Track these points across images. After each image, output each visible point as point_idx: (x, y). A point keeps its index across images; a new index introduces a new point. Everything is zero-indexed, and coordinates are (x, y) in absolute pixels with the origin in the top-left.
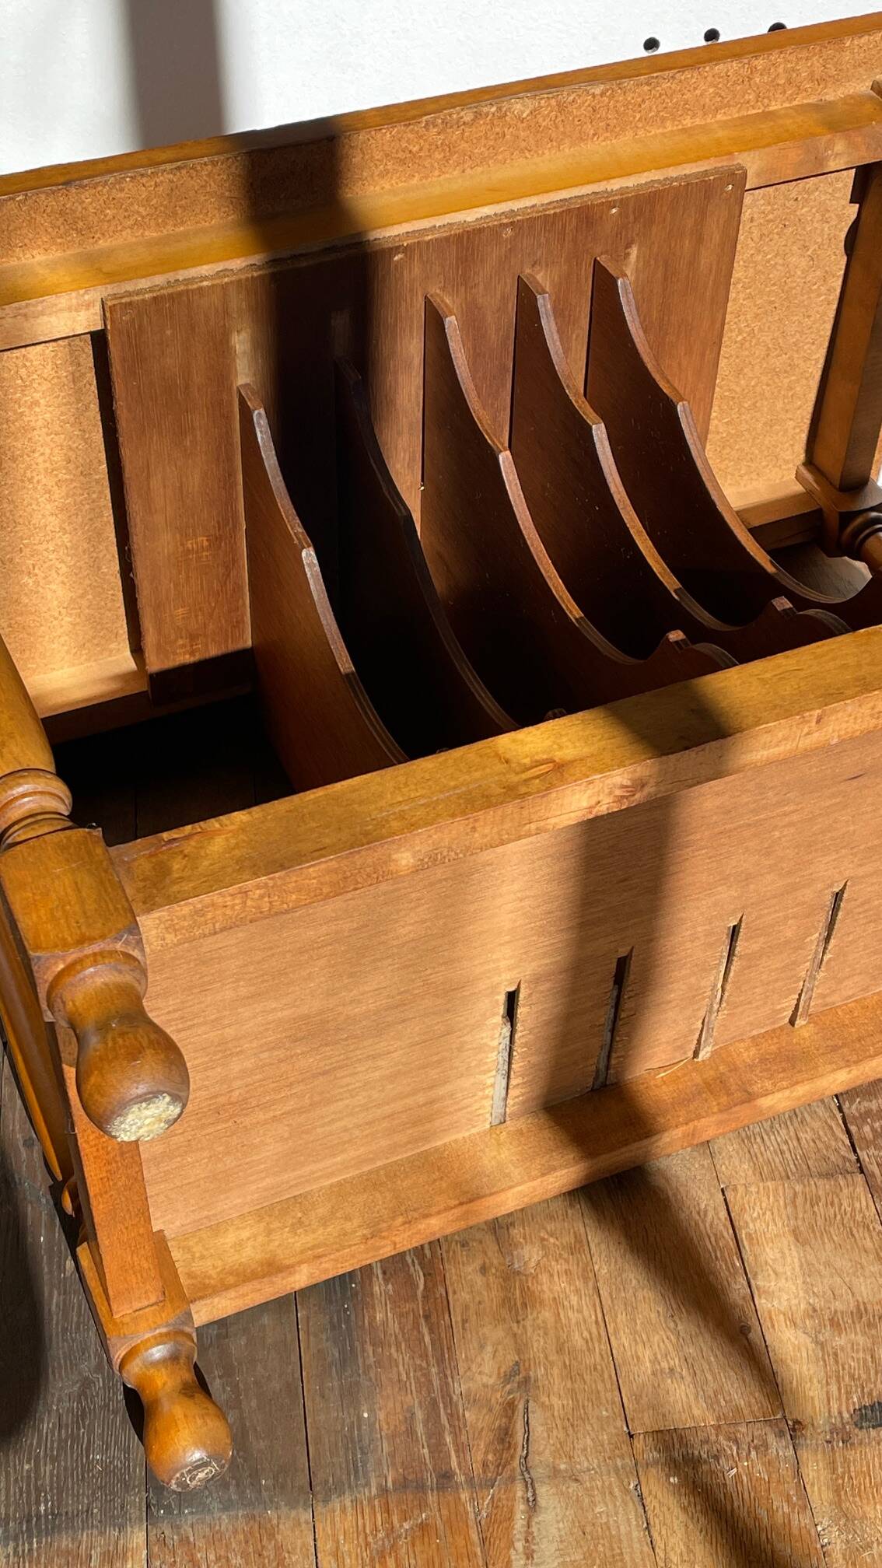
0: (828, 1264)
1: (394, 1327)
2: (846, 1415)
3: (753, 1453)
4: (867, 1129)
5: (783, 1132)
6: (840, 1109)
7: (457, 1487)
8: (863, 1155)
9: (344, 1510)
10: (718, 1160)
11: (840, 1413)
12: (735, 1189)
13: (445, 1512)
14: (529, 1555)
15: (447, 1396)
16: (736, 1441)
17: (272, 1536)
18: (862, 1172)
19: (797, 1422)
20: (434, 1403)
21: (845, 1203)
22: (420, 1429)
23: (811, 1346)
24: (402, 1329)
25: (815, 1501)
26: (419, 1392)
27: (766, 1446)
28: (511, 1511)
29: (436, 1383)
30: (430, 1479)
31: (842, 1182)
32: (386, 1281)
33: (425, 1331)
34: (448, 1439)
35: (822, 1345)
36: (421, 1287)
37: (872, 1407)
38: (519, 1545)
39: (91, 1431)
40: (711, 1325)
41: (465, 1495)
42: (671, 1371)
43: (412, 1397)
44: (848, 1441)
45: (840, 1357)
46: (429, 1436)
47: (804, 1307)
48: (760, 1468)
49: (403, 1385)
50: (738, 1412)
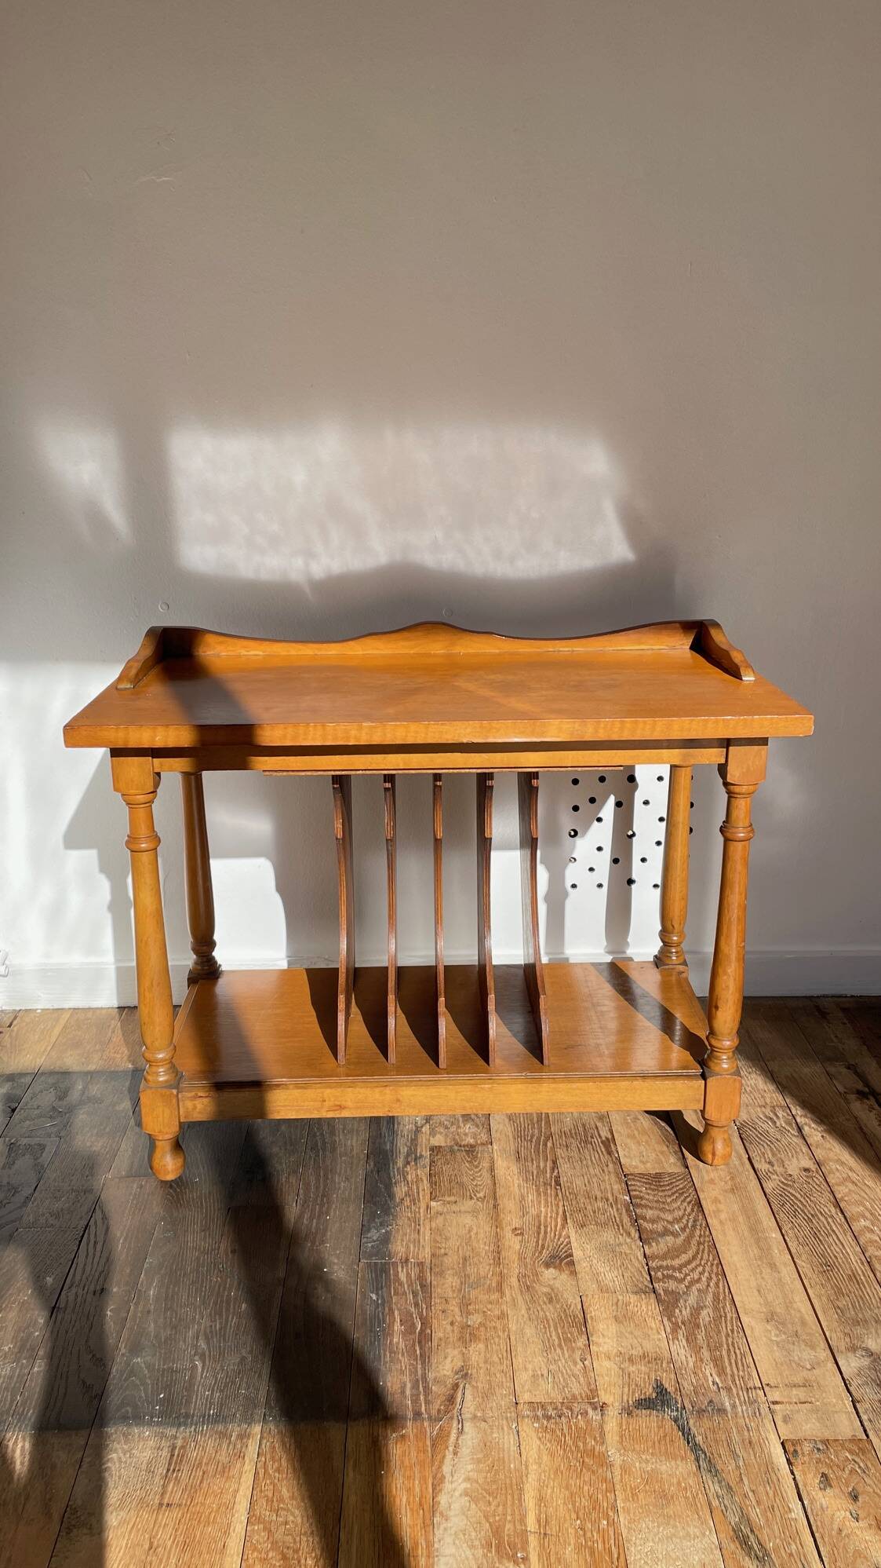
0: (631, 1333)
1: (402, 1345)
2: (631, 1402)
3: (579, 1417)
4: (659, 1274)
5: (616, 1273)
6: (647, 1265)
7: (423, 1419)
8: (656, 1285)
10: (580, 1282)
11: (628, 1401)
12: (587, 1295)
13: (415, 1430)
14: (455, 1453)
15: (424, 1377)
16: (571, 1410)
18: (654, 1292)
19: (604, 1403)
20: (417, 1380)
21: (644, 1307)
22: (408, 1392)
23: (617, 1369)
24: (406, 1347)
25: (608, 1437)
26: (410, 1375)
27: (587, 1413)
28: (449, 1433)
29: (420, 1372)
30: (410, 1414)
31: (643, 1296)
32: (401, 1325)
33: (418, 1348)
34: (422, 1398)
35: (623, 1370)
36: (419, 1329)
37: (645, 1400)
38: (451, 1449)
39: (242, 1380)
40: (567, 1356)
41: (426, 1424)
42: (542, 1375)
43: (407, 1379)
44: (630, 1414)
45: (632, 1375)
46: (412, 1395)
47: (615, 1351)
48: (582, 1424)
49: (402, 1372)
50: (574, 1397)
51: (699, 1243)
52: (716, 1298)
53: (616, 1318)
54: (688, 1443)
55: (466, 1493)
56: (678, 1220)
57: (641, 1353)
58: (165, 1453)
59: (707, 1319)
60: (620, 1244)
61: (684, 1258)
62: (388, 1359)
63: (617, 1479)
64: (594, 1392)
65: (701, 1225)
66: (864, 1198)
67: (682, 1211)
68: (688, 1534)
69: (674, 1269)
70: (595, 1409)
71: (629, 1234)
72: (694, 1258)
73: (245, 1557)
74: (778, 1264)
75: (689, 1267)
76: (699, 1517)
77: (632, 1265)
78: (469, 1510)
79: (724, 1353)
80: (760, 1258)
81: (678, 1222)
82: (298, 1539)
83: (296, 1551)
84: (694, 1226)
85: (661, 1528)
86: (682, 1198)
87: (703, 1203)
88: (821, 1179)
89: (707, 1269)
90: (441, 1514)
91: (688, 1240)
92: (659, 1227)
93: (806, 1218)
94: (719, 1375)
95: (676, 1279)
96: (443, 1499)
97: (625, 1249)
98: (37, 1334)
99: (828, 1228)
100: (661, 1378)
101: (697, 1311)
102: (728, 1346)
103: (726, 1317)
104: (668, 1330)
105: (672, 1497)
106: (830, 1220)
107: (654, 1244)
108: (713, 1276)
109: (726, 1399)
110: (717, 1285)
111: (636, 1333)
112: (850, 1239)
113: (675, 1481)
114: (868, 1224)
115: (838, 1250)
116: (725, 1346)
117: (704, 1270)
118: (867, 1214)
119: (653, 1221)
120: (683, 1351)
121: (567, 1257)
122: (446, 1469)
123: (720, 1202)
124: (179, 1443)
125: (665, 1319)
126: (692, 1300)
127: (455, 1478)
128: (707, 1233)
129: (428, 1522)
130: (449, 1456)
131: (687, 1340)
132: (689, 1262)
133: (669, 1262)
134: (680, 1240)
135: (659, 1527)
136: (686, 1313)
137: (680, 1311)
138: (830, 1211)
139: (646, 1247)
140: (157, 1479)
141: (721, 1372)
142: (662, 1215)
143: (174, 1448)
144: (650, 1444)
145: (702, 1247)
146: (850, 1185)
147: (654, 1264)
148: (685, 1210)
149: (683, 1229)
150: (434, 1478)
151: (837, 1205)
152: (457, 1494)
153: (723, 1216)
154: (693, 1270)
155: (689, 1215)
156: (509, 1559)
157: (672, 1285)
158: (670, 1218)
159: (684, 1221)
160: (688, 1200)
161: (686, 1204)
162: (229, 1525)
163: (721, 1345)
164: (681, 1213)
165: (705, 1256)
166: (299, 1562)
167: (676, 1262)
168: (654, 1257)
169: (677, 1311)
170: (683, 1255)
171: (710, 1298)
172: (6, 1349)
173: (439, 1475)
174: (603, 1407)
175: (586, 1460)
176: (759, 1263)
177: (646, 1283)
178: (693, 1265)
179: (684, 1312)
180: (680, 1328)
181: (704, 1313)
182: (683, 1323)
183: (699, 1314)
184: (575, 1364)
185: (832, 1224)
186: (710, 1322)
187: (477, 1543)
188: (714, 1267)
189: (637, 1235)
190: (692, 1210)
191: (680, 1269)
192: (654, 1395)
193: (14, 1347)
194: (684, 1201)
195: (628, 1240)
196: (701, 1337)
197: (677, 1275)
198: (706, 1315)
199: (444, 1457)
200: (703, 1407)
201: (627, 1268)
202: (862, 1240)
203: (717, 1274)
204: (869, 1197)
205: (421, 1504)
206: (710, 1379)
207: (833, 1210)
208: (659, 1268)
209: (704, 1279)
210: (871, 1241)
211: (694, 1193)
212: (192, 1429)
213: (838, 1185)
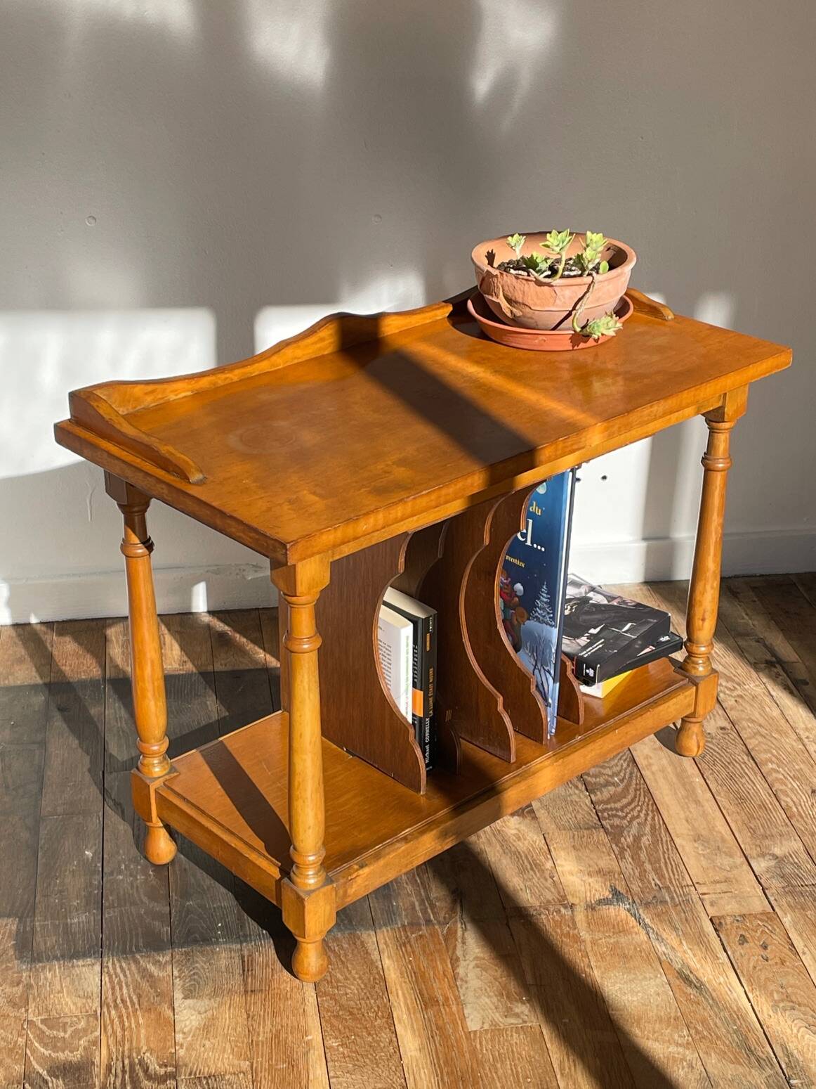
0: (587, 857)
2: (593, 902)
3: (555, 914)
4: (606, 814)
5: (570, 815)
6: (594, 808)
7: (433, 924)
8: (604, 823)
9: (388, 931)
10: (541, 824)
11: (591, 901)
12: (548, 833)
13: (429, 931)
14: (464, 943)
15: (428, 898)
16: (547, 909)
17: (359, 938)
18: (603, 827)
19: (572, 904)
20: (423, 900)
21: (595, 838)
22: (418, 908)
23: (580, 881)
25: (579, 925)
26: (416, 897)
27: (560, 911)
28: (456, 931)
29: (423, 894)
30: (422, 921)
31: (594, 831)
33: (418, 879)
34: (429, 911)
35: (584, 881)
37: (604, 899)
38: (460, 940)
40: (538, 875)
41: (437, 927)
42: (521, 889)
43: (414, 899)
44: (593, 909)
45: (592, 884)
46: (421, 910)
47: (576, 869)
48: (557, 918)
49: (409, 895)
50: (549, 901)
51: (636, 790)
52: (653, 827)
53: (574, 847)
54: (640, 924)
55: (477, 966)
56: (617, 774)
57: (597, 869)
58: (237, 960)
59: (647, 843)
60: (570, 795)
61: (625, 801)
62: (396, 887)
63: (589, 949)
64: (564, 897)
65: (636, 776)
66: (772, 747)
67: (620, 766)
68: (645, 978)
69: (617, 810)
70: (566, 907)
71: (577, 787)
72: (633, 800)
73: (322, 1016)
74: (701, 800)
75: (630, 808)
76: (653, 967)
77: (583, 809)
78: (482, 976)
79: (663, 865)
80: (687, 797)
81: (617, 776)
82: (358, 1002)
83: (360, 1009)
84: (630, 777)
85: (625, 976)
86: (619, 757)
87: (637, 759)
88: (735, 735)
89: (644, 808)
90: (462, 980)
91: (627, 788)
92: (601, 780)
93: (723, 765)
94: (660, 880)
95: (619, 817)
96: (461, 971)
97: (575, 798)
98: (96, 892)
99: (742, 772)
100: (615, 885)
101: (637, 839)
102: (665, 859)
103: (662, 840)
104: (617, 852)
105: (631, 957)
106: (743, 766)
107: (598, 793)
108: (650, 812)
109: (667, 894)
110: (653, 818)
111: (592, 856)
112: (759, 778)
113: (632, 947)
114: (775, 766)
115: (750, 787)
116: (663, 860)
117: (642, 809)
118: (774, 759)
119: (596, 776)
120: (630, 866)
121: (527, 807)
122: (459, 953)
123: (651, 758)
124: (246, 953)
125: (614, 846)
126: (634, 830)
127: (467, 957)
128: (642, 781)
129: (452, 985)
130: (459, 945)
131: (633, 859)
132: (629, 804)
133: (613, 805)
134: (619, 789)
135: (623, 975)
136: (630, 840)
137: (625, 839)
138: (743, 759)
139: (592, 796)
140: (237, 976)
141: (661, 877)
142: (602, 771)
143: (243, 957)
144: (611, 927)
145: (638, 793)
146: (760, 739)
147: (600, 808)
148: (622, 766)
149: (622, 781)
150: (451, 959)
151: (749, 754)
152: (471, 967)
153: (654, 768)
154: (632, 810)
155: (626, 769)
156: (517, 1001)
157: (616, 821)
158: (610, 773)
159: (622, 774)
160: (624, 758)
161: (622, 761)
162: (304, 999)
163: (660, 860)
164: (618, 768)
165: (642, 798)
166: (363, 1015)
167: (618, 805)
168: (600, 802)
169: (623, 839)
170: (624, 800)
171: (648, 829)
172: (75, 904)
173: (454, 958)
174: (572, 906)
175: (564, 939)
176: (687, 801)
177: (595, 821)
178: (633, 806)
179: (628, 840)
180: (626, 850)
181: (644, 839)
182: (628, 847)
183: (641, 840)
184: (546, 880)
185: (745, 768)
186: (649, 845)
187: (491, 994)
188: (650, 806)
189: (584, 787)
190: (628, 765)
191: (622, 810)
192: (610, 896)
193: (81, 902)
194: (620, 759)
195: (577, 792)
196: (643, 856)
197: (620, 813)
198: (645, 840)
199: (456, 946)
200: (649, 901)
201: (578, 812)
202: (769, 779)
203: (652, 811)
204: (776, 746)
205: (445, 975)
206: (653, 882)
207: (745, 758)
208: (604, 810)
209: (642, 815)
210: (777, 779)
211: (629, 752)
212: (253, 943)
213: (750, 738)
